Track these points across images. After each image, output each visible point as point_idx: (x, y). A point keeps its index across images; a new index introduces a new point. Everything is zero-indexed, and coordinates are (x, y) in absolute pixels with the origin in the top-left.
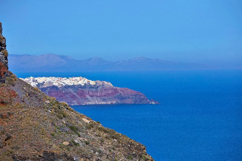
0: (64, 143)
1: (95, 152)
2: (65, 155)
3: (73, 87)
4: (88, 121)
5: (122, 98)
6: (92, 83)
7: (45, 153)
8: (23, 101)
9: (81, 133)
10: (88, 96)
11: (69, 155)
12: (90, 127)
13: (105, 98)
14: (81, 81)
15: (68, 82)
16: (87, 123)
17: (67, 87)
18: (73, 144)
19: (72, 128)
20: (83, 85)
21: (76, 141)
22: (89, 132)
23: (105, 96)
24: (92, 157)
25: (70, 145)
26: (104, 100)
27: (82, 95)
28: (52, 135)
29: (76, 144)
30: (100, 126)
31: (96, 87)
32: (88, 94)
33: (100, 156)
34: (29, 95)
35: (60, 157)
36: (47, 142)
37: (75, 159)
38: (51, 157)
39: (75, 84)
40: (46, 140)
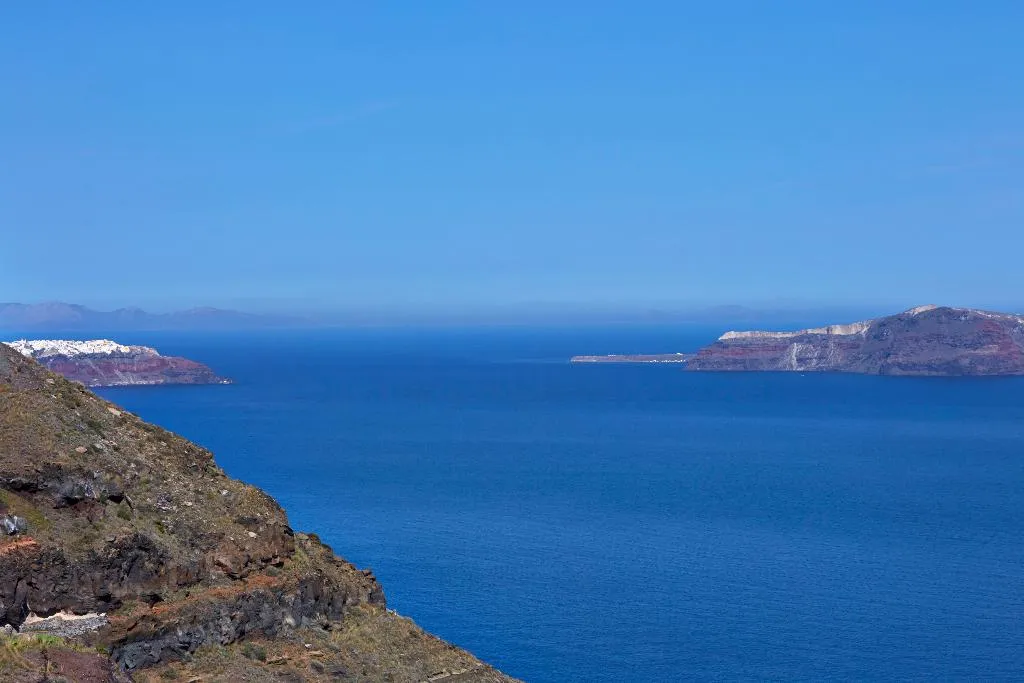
0: (77, 449)
1: (129, 464)
2: (80, 469)
3: (93, 356)
4: (118, 413)
5: (176, 375)
6: (125, 349)
7: (47, 465)
8: (9, 381)
9: (105, 433)
10: (117, 372)
11: (86, 469)
12: (121, 422)
13: (146, 374)
14: (106, 347)
15: (86, 348)
16: (116, 416)
17: (83, 356)
18: (92, 450)
19: (91, 424)
20: (109, 352)
21: (98, 446)
22: (120, 430)
23: (145, 370)
24: (124, 471)
25: (88, 452)
26: (145, 378)
27: (108, 369)
28: (59, 436)
29: (98, 451)
30: (139, 420)
31: (130, 356)
32: (118, 367)
33: (138, 471)
34: (19, 370)
35: (71, 472)
36: (49, 448)
37: (96, 475)
38: (57, 472)
39: (96, 351)
40: (48, 445)
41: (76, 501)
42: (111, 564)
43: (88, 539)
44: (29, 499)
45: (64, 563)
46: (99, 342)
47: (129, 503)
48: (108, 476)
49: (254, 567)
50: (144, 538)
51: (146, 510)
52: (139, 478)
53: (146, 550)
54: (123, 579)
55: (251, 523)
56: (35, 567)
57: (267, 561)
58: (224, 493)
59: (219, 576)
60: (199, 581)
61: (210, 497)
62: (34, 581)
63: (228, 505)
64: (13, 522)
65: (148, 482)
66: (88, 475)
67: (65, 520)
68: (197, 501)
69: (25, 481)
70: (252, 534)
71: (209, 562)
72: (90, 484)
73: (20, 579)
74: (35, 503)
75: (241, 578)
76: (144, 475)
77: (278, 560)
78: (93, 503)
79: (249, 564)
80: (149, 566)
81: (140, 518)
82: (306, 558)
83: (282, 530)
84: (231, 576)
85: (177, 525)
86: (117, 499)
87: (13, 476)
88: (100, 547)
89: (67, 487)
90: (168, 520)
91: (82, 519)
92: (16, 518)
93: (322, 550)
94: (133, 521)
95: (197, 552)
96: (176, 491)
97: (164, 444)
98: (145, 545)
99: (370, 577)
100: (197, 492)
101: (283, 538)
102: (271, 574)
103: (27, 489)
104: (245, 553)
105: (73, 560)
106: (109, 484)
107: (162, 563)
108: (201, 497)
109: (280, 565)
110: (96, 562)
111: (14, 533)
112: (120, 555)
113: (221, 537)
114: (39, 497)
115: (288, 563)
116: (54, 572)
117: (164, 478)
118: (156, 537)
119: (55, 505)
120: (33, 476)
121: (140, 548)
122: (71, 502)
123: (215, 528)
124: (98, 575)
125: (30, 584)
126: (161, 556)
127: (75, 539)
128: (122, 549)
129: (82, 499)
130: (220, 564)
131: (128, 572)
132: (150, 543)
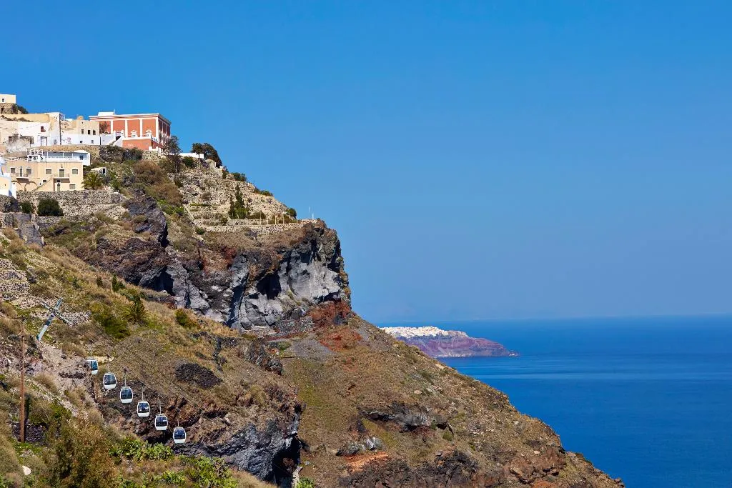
0: (415, 392)
1: (450, 403)
2: (417, 405)
3: (423, 338)
4: (442, 368)
5: (479, 350)
6: (445, 333)
7: (394, 402)
8: (369, 345)
9: (434, 381)
10: (440, 348)
11: (421, 405)
12: (445, 373)
13: (460, 349)
14: (434, 331)
15: (420, 332)
16: (441, 370)
17: (417, 338)
18: (425, 393)
19: (424, 375)
20: (434, 335)
21: (429, 390)
22: (444, 379)
23: (459, 347)
24: (447, 408)
25: (423, 394)
26: (459, 352)
27: (434, 346)
28: (402, 383)
29: (429, 393)
30: (456, 372)
31: (449, 338)
32: (441, 345)
33: (457, 407)
34: (375, 338)
35: (411, 407)
36: (396, 391)
37: (428, 410)
38: (401, 407)
39: (426, 334)
40: (395, 389)
41: (415, 427)
42: (440, 472)
43: (422, 454)
44: (383, 426)
45: (407, 470)
46: (427, 328)
47: (450, 429)
48: (436, 411)
49: (538, 475)
50: (461, 454)
51: (462, 434)
52: (457, 412)
53: (464, 462)
54: (447, 482)
55: (535, 444)
56: (388, 472)
57: (547, 471)
58: (516, 423)
59: (514, 481)
60: (500, 484)
61: (506, 426)
62: (387, 482)
63: (519, 431)
64: (372, 441)
65: (463, 415)
66: (423, 410)
67: (407, 440)
68: (498, 428)
69: (381, 413)
70: (536, 452)
71: (507, 471)
72: (423, 416)
73: (377, 481)
74: (387, 429)
75: (529, 483)
76: (460, 410)
77: (555, 471)
78: (426, 429)
79: (534, 473)
80: (466, 473)
81: (459, 440)
82: (574, 470)
83: (557, 449)
84: (522, 481)
85: (484, 445)
86: (442, 426)
87: (372, 410)
88: (431, 459)
89: (409, 418)
90: (478, 442)
91: (419, 440)
92: (374, 438)
93: (586, 464)
94: (454, 442)
95: (498, 464)
96: (483, 420)
97: (475, 389)
98: (462, 459)
99: (620, 484)
100: (497, 422)
101: (558, 455)
102: (550, 480)
103: (381, 419)
104: (531, 465)
105: (413, 469)
106: (438, 416)
107: (473, 471)
108: (499, 425)
109: (556, 474)
110: (429, 470)
111: (373, 449)
112: (445, 465)
113: (514, 453)
114: (388, 424)
115: (562, 473)
116: (400, 476)
117: (475, 412)
118: (469, 452)
119: (400, 430)
120: (386, 410)
121: (459, 461)
122: (411, 428)
123: (510, 448)
124: (430, 479)
125: (384, 484)
126: (473, 466)
127: (415, 454)
128: (447, 461)
129: (418, 426)
130: (514, 473)
131: (451, 477)
132: (466, 457)
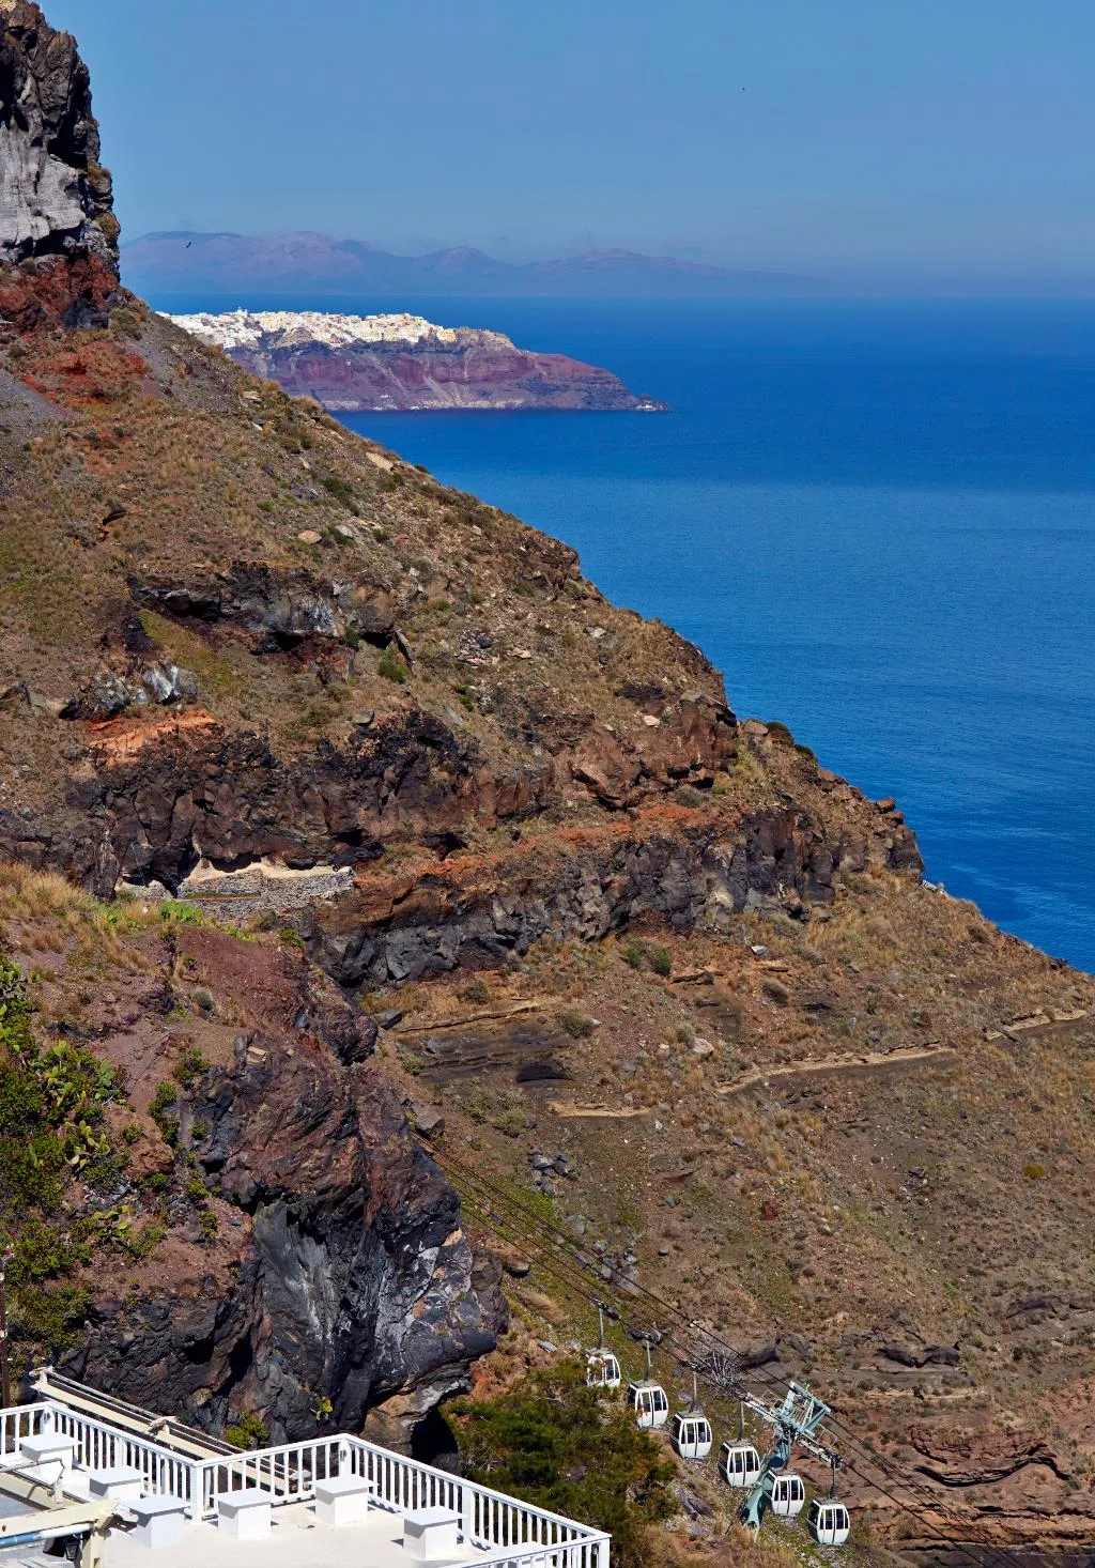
0: (303, 536)
1: (406, 569)
2: (305, 577)
4: (387, 465)
7: (239, 567)
8: (168, 392)
9: (360, 505)
11: (317, 576)
12: (392, 482)
16: (383, 471)
18: (333, 539)
19: (331, 486)
21: (344, 531)
22: (391, 500)
24: (395, 584)
25: (324, 543)
28: (266, 508)
29: (343, 540)
30: (427, 479)
33: (425, 583)
34: (189, 370)
35: (286, 582)
36: (245, 532)
37: (337, 589)
38: (257, 581)
40: (242, 525)
41: (298, 639)
42: (364, 770)
43: (317, 719)
44: (203, 633)
45: (269, 763)
47: (402, 648)
48: (362, 593)
49: (652, 786)
50: (430, 721)
51: (436, 663)
52: (426, 598)
53: (435, 745)
54: (385, 800)
55: (646, 696)
56: (213, 769)
57: (680, 775)
58: (597, 633)
59: (581, 802)
60: (540, 809)
61: (568, 642)
62: (208, 797)
63: (603, 658)
64: (169, 679)
65: (443, 607)
66: (322, 589)
67: (273, 677)
68: (541, 648)
69: (194, 595)
70: (651, 720)
71: (561, 772)
72: (321, 607)
73: (181, 792)
74: (214, 642)
75: (624, 808)
76: (435, 592)
77: (702, 774)
78: (331, 646)
79: (643, 779)
80: (439, 775)
81: (426, 680)
82: (760, 773)
83: (713, 713)
84: (605, 802)
85: (499, 696)
86: (380, 639)
87: (171, 585)
88: (341, 733)
89: (280, 611)
90: (482, 686)
91: (308, 676)
92: (175, 670)
93: (796, 757)
94: (411, 685)
95: (538, 751)
96: (499, 625)
97: (478, 530)
98: (431, 734)
99: (891, 815)
100: (541, 630)
101: (713, 730)
102: (689, 802)
103: (198, 613)
104: (634, 758)
105: (287, 759)
106: (365, 608)
107: (465, 772)
108: (547, 640)
109: (706, 784)
110: (333, 765)
111: (172, 700)
112: (381, 752)
113: (586, 722)
114: (221, 629)
115: (722, 781)
116: (249, 781)
117: (476, 601)
118: (454, 717)
119: (254, 646)
120: (212, 587)
121: (422, 740)
122: (287, 644)
123: (576, 705)
124: (335, 790)
125: (201, 803)
126: (464, 757)
127: (294, 716)
128: (386, 739)
129: (308, 637)
130: (583, 778)
131: (395, 787)
132: (442, 730)
